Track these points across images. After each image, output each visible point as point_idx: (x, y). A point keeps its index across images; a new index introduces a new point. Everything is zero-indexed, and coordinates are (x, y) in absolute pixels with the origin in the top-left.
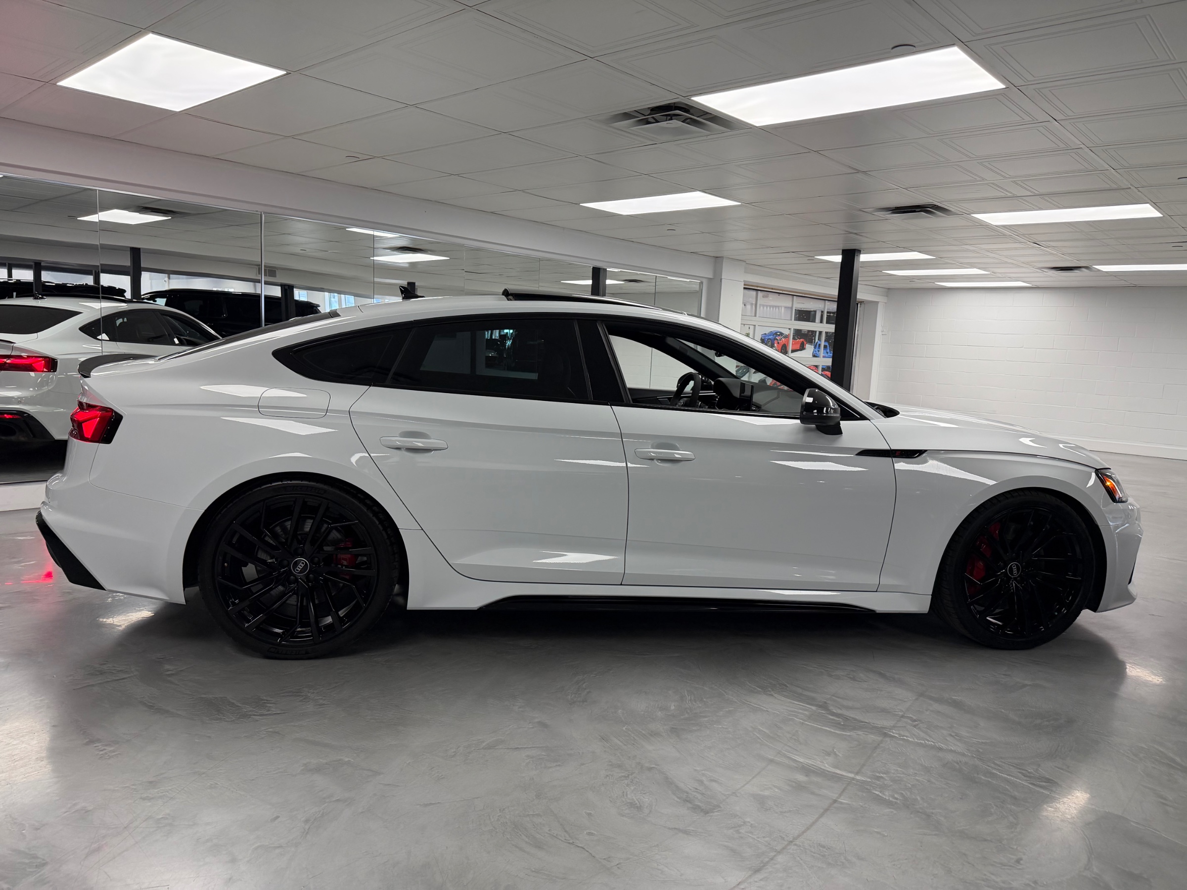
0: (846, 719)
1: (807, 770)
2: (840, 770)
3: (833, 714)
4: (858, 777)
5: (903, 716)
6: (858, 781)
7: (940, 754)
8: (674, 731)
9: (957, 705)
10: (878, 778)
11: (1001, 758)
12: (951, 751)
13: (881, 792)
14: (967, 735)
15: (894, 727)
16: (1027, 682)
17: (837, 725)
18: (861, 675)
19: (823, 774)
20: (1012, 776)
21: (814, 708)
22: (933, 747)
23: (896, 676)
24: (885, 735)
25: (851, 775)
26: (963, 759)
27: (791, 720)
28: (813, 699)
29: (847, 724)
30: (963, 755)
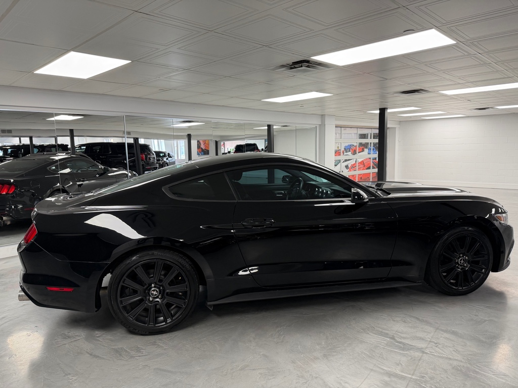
1: (390, 374)
2: (404, 373)
3: (398, 342)
4: (413, 377)
5: (430, 341)
6: (413, 379)
7: (451, 362)
8: (325, 356)
9: (454, 333)
10: (423, 377)
11: (479, 362)
12: (455, 360)
14: (462, 350)
15: (427, 347)
16: (486, 319)
17: (400, 348)
18: (408, 319)
19: (397, 376)
20: (486, 373)
21: (388, 339)
22: (446, 358)
23: (424, 319)
24: (423, 352)
25: (410, 376)
26: (462, 364)
27: (378, 346)
28: (387, 334)
29: (405, 347)
30: (462, 361)
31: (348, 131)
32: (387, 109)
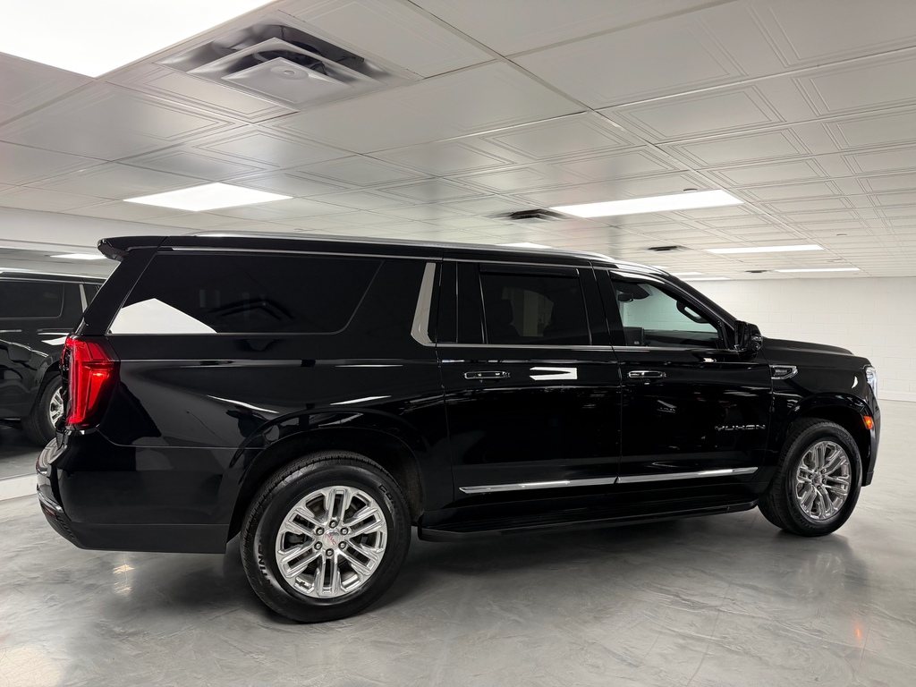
0: (693, 602)
1: (684, 637)
3: (684, 600)
4: (714, 638)
5: (725, 598)
8: (596, 618)
9: (754, 588)
10: (725, 638)
13: (729, 646)
14: (765, 606)
15: (722, 605)
16: (789, 570)
17: (688, 606)
18: (691, 573)
19: (692, 638)
20: (799, 630)
21: (672, 597)
23: (712, 572)
24: (719, 611)
25: (709, 637)
27: (661, 606)
28: (669, 591)
29: (696, 605)
30: (768, 619)
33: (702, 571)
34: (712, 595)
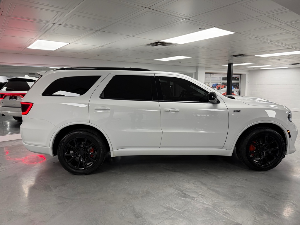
0: (185, 194)
1: (168, 208)
2: (176, 208)
4: (179, 210)
5: (200, 194)
6: (179, 211)
7: (204, 205)
8: (142, 197)
9: (217, 192)
10: (184, 211)
11: (219, 207)
12: (207, 204)
13: (183, 215)
14: (214, 200)
15: (196, 197)
16: (240, 186)
17: (182, 196)
18: (196, 183)
19: (172, 209)
20: (219, 212)
21: (179, 191)
22: (203, 203)
23: (205, 183)
24: (193, 199)
25: (178, 210)
26: (209, 207)
27: (171, 195)
28: (180, 189)
29: (185, 196)
30: (210, 205)
31: (215, 76)
32: (233, 64)
33: (201, 182)
34: (197, 193)
